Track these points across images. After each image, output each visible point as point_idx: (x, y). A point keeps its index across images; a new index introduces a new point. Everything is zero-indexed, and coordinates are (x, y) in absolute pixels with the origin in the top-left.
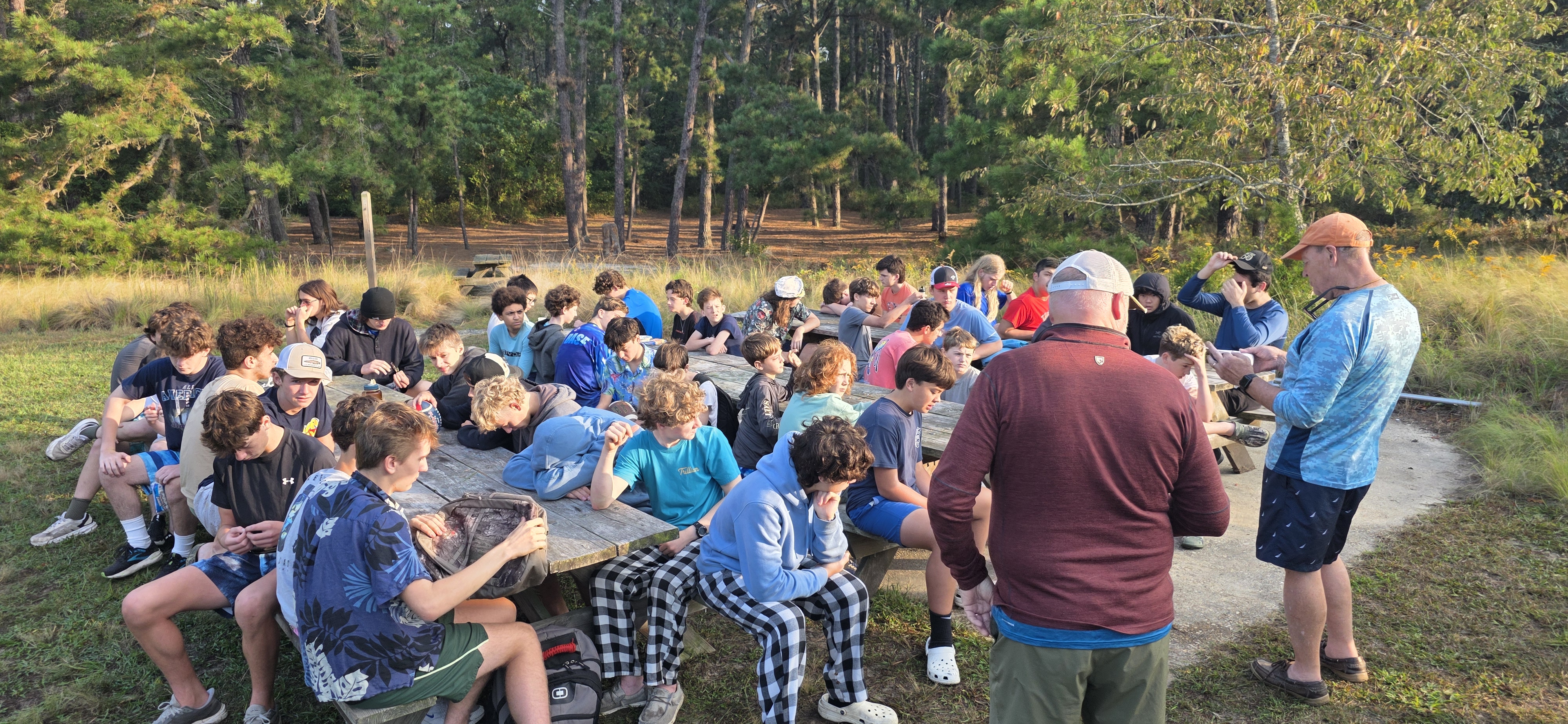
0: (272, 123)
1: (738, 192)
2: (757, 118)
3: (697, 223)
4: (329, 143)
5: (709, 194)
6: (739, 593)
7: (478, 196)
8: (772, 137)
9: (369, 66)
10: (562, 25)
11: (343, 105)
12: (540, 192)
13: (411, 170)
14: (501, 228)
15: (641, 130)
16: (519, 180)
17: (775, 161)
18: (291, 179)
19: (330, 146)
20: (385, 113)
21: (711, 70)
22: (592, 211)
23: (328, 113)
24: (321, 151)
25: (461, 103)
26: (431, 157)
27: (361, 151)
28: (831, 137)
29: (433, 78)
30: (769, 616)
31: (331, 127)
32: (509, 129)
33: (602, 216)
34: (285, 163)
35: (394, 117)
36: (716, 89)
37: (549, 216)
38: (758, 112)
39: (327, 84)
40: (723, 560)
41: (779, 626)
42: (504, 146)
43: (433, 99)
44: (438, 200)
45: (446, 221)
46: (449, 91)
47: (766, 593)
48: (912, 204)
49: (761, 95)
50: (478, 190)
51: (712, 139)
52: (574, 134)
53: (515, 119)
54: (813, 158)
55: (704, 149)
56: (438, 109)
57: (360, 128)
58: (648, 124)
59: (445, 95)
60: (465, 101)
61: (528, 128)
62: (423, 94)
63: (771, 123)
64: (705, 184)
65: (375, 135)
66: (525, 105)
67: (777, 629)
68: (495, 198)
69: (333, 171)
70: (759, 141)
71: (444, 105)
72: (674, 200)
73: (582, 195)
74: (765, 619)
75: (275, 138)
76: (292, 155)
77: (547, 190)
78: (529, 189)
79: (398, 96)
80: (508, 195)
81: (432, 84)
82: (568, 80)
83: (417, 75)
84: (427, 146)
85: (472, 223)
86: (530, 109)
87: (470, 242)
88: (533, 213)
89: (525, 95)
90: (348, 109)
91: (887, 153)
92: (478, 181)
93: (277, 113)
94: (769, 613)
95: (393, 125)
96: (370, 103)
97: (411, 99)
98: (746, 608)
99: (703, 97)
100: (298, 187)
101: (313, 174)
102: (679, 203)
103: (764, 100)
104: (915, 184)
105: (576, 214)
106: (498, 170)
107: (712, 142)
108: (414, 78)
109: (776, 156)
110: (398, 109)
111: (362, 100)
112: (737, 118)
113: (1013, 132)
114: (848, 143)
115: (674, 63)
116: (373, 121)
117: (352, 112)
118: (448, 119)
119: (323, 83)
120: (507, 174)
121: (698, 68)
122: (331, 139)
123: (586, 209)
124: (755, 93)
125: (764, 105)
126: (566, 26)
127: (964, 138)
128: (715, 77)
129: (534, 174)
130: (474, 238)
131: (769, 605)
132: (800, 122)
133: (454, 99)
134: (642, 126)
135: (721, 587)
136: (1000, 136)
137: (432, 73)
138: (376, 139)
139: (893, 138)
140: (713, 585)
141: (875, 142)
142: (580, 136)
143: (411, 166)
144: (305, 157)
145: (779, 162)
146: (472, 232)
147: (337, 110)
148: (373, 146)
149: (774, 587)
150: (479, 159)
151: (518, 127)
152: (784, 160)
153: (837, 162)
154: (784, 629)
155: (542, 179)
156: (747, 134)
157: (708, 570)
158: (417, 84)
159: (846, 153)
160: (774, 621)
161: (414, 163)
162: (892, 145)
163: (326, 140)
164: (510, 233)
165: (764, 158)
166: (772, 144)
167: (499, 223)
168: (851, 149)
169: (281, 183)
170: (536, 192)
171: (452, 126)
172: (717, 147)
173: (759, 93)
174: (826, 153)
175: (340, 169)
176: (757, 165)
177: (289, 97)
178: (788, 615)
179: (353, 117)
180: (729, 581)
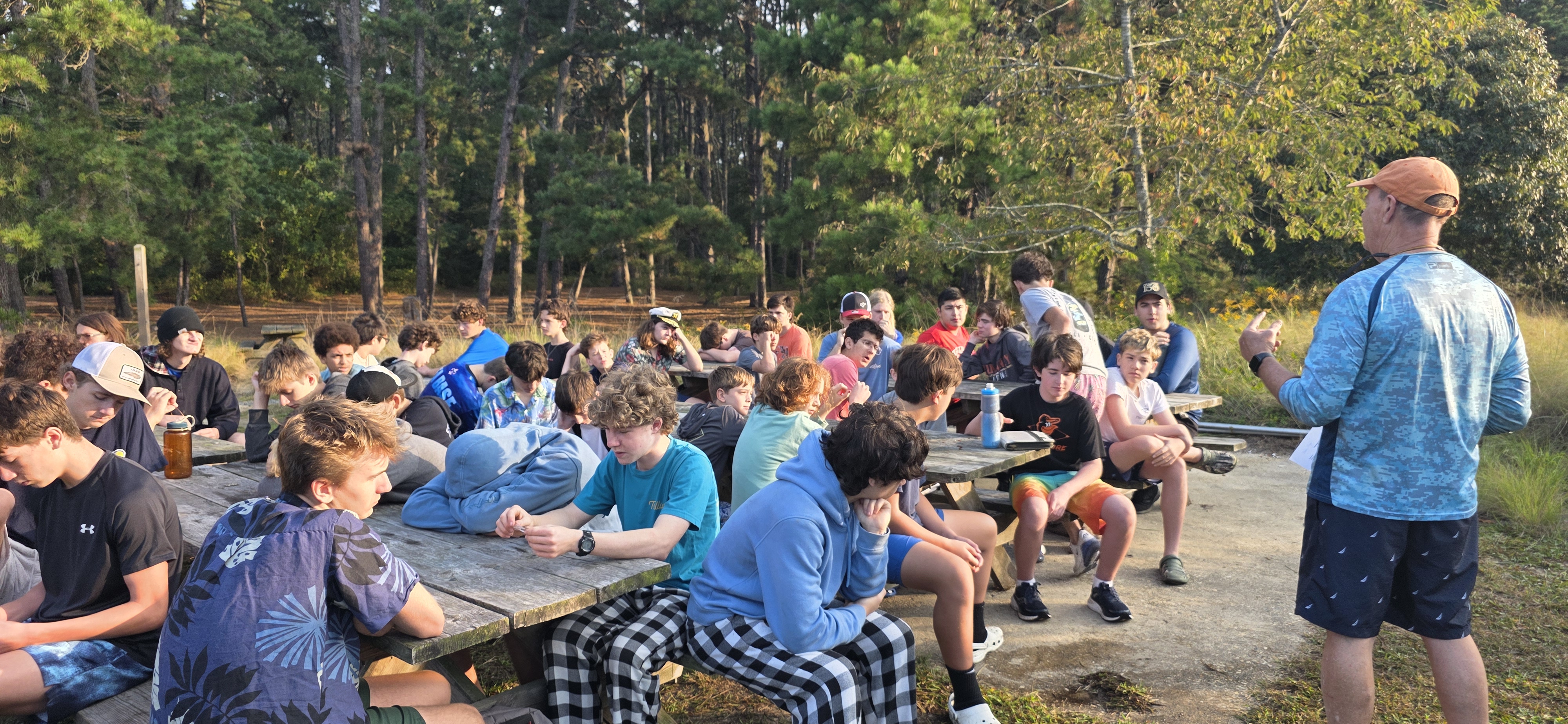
0: (17, 179)
1: (551, 265)
2: (576, 185)
3: (506, 300)
4: (86, 203)
5: (519, 267)
6: (761, 644)
7: (256, 273)
8: (592, 206)
9: (131, 130)
10: (358, 88)
11: (106, 160)
12: (328, 268)
13: (183, 238)
14: (282, 306)
15: (444, 201)
16: (304, 257)
17: (598, 229)
18: (41, 242)
19: (88, 206)
20: (157, 171)
21: (522, 140)
22: (387, 288)
23: (88, 168)
24: (78, 211)
25: (245, 164)
26: (207, 223)
27: (126, 210)
28: (655, 207)
29: (213, 137)
30: (811, 671)
31: (91, 184)
32: (292, 201)
33: (396, 294)
34: (33, 224)
35: (165, 176)
36: (527, 159)
37: (336, 294)
38: (577, 180)
39: (86, 138)
40: (732, 603)
41: (827, 684)
42: (286, 219)
43: (213, 159)
44: (209, 276)
45: (218, 299)
46: (232, 150)
47: (807, 641)
48: (738, 275)
49: (579, 165)
50: (256, 266)
51: (522, 211)
52: (370, 204)
53: (299, 191)
54: (637, 227)
55: (514, 221)
56: (219, 169)
57: (126, 186)
58: (452, 194)
59: (228, 155)
60: (250, 162)
61: (313, 200)
62: (201, 152)
63: (591, 192)
64: (515, 257)
65: (145, 195)
66: (311, 177)
67: (825, 687)
68: (275, 274)
69: (93, 233)
70: (579, 210)
71: (226, 165)
72: (482, 272)
73: (378, 268)
74: (807, 675)
75: (21, 196)
76: (42, 216)
77: (335, 266)
78: (315, 264)
79: (172, 152)
80: (291, 271)
81: (212, 143)
82: (366, 145)
83: (194, 134)
84: (201, 212)
85: (250, 301)
86: (315, 181)
87: (249, 320)
88: (318, 291)
89: (311, 165)
90: (113, 165)
91: (710, 226)
92: (256, 256)
93: (24, 168)
94: (810, 666)
95: (164, 185)
96: (139, 159)
97: (187, 159)
98: (776, 664)
99: (514, 168)
100: (49, 251)
101: (65, 237)
102: (488, 276)
103: (583, 169)
104: (739, 256)
105: (371, 287)
106: (279, 244)
107: (522, 214)
108: (190, 137)
109: (598, 224)
110: (172, 167)
111: (130, 156)
112: (554, 187)
113: (850, 196)
114: (673, 212)
115: (477, 137)
116: (141, 179)
117: (116, 169)
118: (230, 180)
119: (81, 136)
120: (290, 249)
121: (509, 136)
122: (90, 199)
123: (382, 284)
124: (573, 162)
125: (582, 173)
126: (363, 90)
127: (802, 203)
128: (526, 147)
129: (320, 250)
130: (251, 316)
131: (810, 656)
132: (621, 192)
133: (237, 160)
134: (446, 198)
135: (733, 639)
136: (838, 201)
137: (211, 131)
138: (144, 199)
139: (713, 210)
140: (717, 638)
141: (698, 214)
142: (377, 206)
143: (183, 233)
144: (58, 218)
145: (602, 230)
146: (250, 311)
147: (99, 167)
148: (141, 206)
149: (816, 631)
150: (257, 233)
151: (302, 199)
152: (608, 228)
153: (661, 233)
154: (835, 686)
155: (329, 254)
156: (566, 202)
157: (709, 618)
158: (195, 142)
159: (670, 223)
160: (821, 677)
161: (186, 230)
162: (714, 217)
163: (83, 200)
164: (294, 311)
165: (586, 224)
166: (593, 212)
167: (280, 301)
168: (675, 218)
169: (27, 246)
170: (321, 268)
171: (235, 187)
172: (528, 219)
173: (577, 162)
174: (650, 223)
175: (101, 231)
176: (579, 233)
177: (39, 152)
178: (839, 668)
179: (118, 174)
180: (742, 630)
